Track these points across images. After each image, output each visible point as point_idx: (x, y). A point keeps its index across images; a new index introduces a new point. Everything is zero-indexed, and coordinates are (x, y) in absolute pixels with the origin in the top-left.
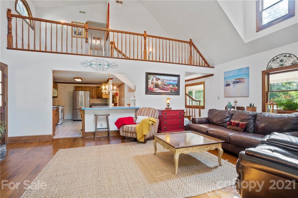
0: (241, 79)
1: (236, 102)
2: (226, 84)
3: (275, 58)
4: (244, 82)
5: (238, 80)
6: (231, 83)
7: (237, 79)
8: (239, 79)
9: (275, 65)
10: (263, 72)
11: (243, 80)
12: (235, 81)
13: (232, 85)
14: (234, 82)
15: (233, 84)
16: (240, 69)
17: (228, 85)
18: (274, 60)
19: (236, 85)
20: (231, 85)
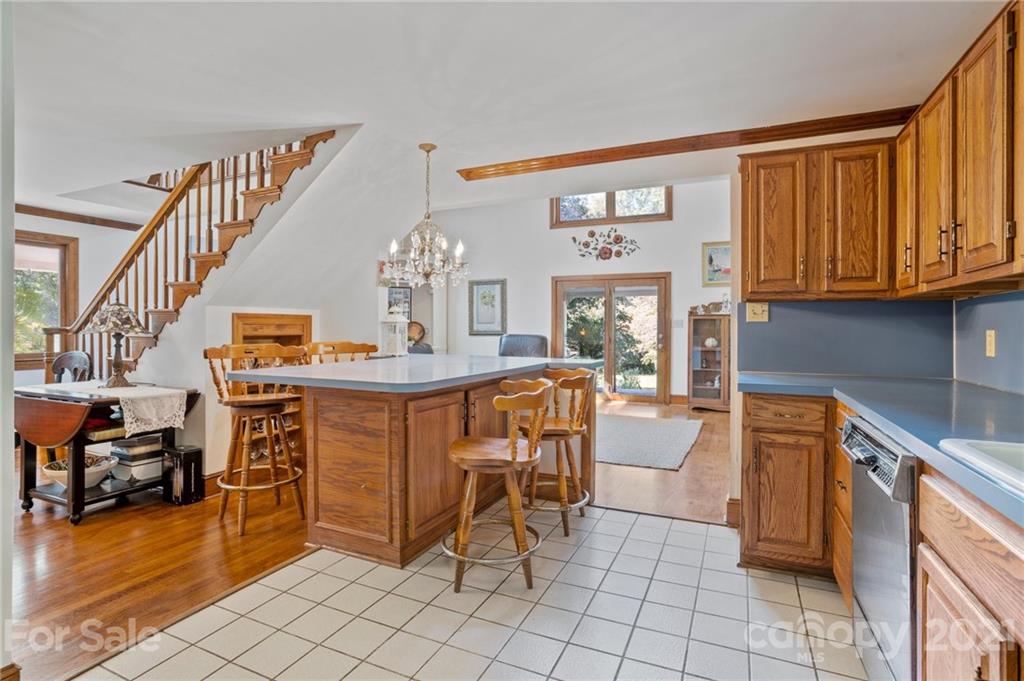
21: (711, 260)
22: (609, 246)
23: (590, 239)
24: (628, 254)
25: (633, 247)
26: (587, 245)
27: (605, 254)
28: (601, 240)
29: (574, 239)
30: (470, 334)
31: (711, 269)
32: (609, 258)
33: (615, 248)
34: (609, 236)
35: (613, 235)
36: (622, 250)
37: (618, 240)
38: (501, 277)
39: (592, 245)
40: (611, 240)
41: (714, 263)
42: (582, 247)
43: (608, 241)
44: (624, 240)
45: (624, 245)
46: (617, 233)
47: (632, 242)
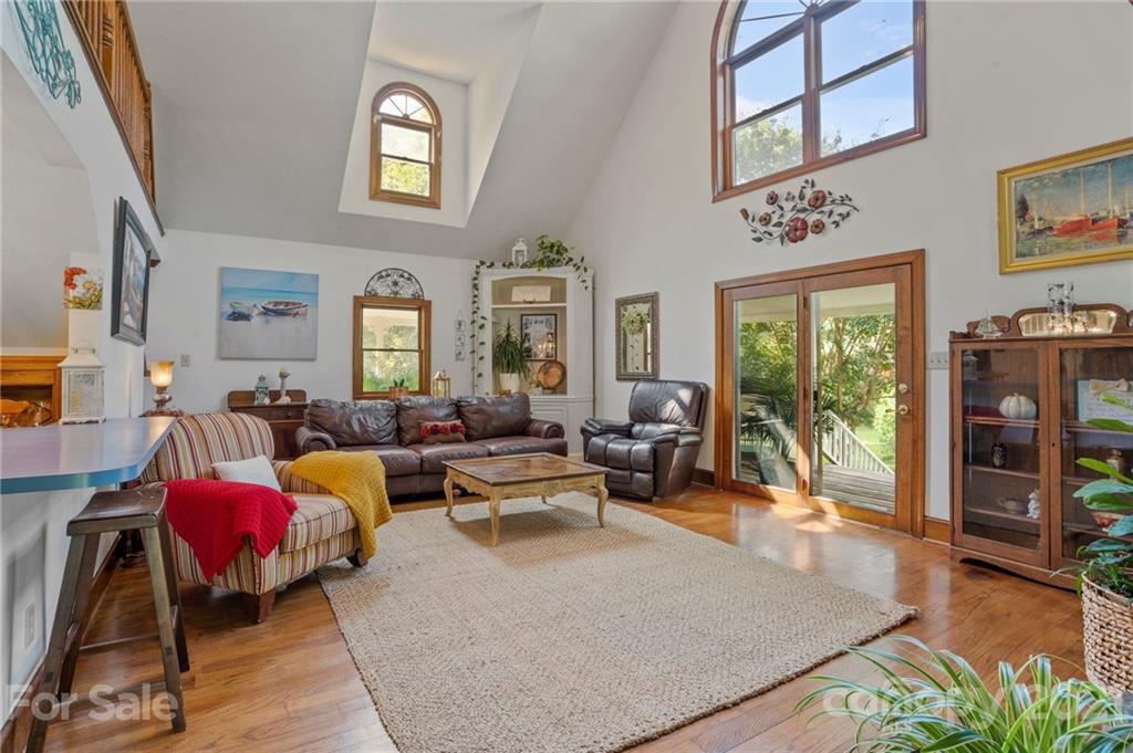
0: (294, 304)
1: (283, 376)
2: (230, 311)
3: (384, 274)
4: (305, 314)
5: (282, 307)
6: (256, 312)
7: (281, 303)
8: (287, 304)
9: (383, 290)
10: (356, 298)
11: (301, 310)
12: (271, 307)
13: (256, 320)
14: (266, 312)
15: (263, 318)
16: (293, 276)
17: (238, 316)
18: (382, 277)
19: (276, 321)
20: (253, 321)
21: (1023, 208)
22: (802, 216)
23: (770, 209)
24: (837, 224)
25: (844, 210)
26: (766, 220)
27: (797, 232)
28: (788, 206)
29: (745, 213)
30: (617, 379)
31: (1026, 229)
32: (802, 238)
33: (812, 218)
34: (802, 197)
35: (809, 193)
36: (825, 219)
37: (819, 200)
38: (651, 290)
39: (775, 219)
40: (805, 204)
41: (1034, 213)
42: (757, 225)
43: (799, 206)
44: (828, 201)
45: (826, 209)
46: (816, 189)
47: (844, 200)
